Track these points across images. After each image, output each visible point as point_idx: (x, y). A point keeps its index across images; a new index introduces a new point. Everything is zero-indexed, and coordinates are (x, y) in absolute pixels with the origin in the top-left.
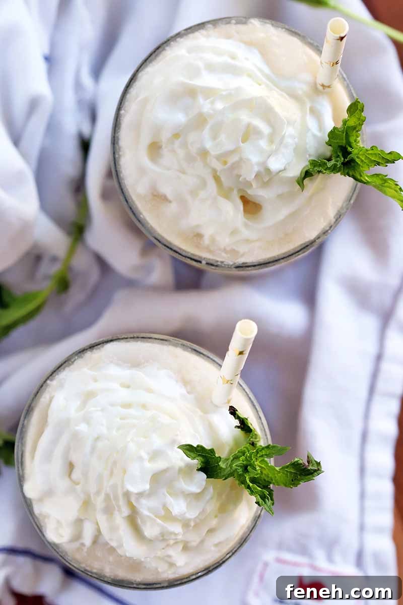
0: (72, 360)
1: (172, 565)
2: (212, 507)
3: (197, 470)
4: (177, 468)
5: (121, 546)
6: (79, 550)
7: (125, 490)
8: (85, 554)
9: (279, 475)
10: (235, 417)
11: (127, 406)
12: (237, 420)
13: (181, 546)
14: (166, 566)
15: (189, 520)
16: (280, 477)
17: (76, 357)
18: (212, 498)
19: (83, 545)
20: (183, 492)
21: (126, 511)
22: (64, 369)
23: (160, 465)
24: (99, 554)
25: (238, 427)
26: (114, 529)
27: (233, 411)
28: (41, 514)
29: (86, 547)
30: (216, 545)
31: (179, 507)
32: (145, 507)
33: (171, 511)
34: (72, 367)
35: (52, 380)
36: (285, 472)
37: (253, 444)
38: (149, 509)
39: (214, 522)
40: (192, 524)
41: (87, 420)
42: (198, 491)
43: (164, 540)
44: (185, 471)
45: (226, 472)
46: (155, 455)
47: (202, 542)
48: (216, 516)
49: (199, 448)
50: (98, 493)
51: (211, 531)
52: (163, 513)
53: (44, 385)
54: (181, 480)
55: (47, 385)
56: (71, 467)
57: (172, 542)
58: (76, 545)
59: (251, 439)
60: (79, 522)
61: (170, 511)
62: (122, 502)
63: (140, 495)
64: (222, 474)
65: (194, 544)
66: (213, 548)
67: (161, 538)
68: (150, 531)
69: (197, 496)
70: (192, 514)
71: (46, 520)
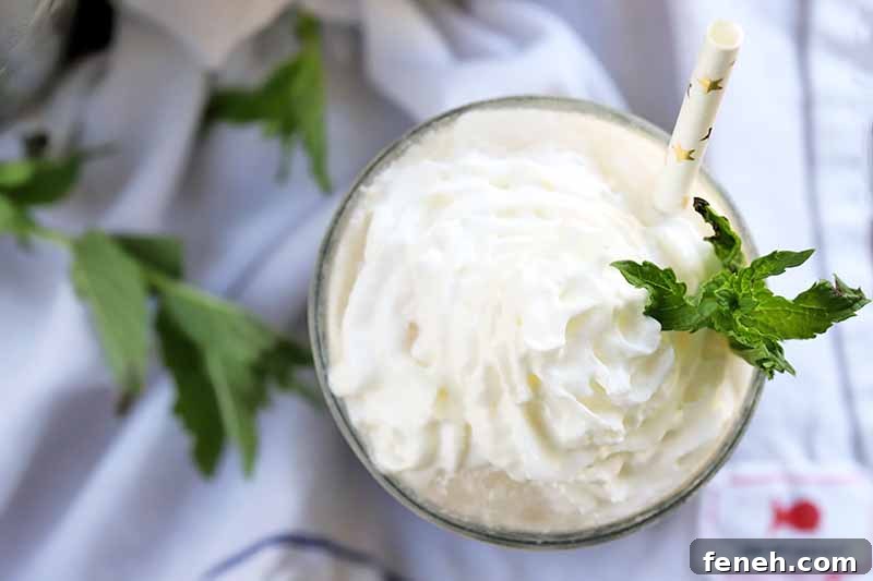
0: (403, 148)
1: (603, 502)
2: (672, 388)
3: (645, 314)
4: (611, 310)
5: (515, 465)
6: (433, 484)
7: (523, 350)
8: (445, 492)
9: (789, 318)
10: (704, 216)
11: (510, 212)
12: (708, 224)
13: (618, 465)
14: (592, 505)
15: (637, 406)
16: (790, 323)
17: (409, 142)
18: (672, 371)
19: (441, 472)
20: (622, 353)
21: (524, 394)
22: (388, 164)
23: (581, 302)
24: (470, 488)
25: (711, 239)
26: (500, 434)
27: (701, 206)
28: (362, 424)
29: (447, 477)
30: (682, 460)
31: (617, 381)
32: (558, 382)
33: (604, 386)
34: (402, 159)
35: (368, 185)
36: (801, 311)
37: (734, 270)
38: (567, 386)
39: (677, 417)
40: (641, 418)
41: (440, 243)
42: (649, 351)
43: (593, 447)
44: (624, 317)
45: (696, 318)
46: (571, 285)
47: (655, 458)
48: (680, 408)
49: (647, 268)
50: (470, 367)
51: (671, 435)
52: (589, 391)
53: (355, 195)
54: (617, 330)
55: (361, 195)
56: (412, 331)
57: (605, 453)
58: (429, 473)
59: (733, 262)
60: (433, 427)
61: (601, 387)
62: (517, 376)
63: (550, 357)
64: (688, 324)
65: (642, 458)
66: (676, 467)
67: (588, 442)
68: (567, 429)
69: (647, 363)
70: (641, 396)
71: (372, 435)
